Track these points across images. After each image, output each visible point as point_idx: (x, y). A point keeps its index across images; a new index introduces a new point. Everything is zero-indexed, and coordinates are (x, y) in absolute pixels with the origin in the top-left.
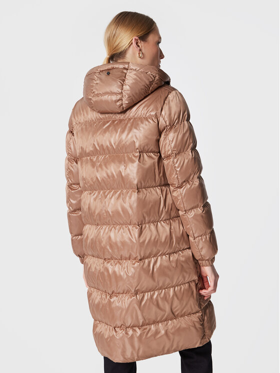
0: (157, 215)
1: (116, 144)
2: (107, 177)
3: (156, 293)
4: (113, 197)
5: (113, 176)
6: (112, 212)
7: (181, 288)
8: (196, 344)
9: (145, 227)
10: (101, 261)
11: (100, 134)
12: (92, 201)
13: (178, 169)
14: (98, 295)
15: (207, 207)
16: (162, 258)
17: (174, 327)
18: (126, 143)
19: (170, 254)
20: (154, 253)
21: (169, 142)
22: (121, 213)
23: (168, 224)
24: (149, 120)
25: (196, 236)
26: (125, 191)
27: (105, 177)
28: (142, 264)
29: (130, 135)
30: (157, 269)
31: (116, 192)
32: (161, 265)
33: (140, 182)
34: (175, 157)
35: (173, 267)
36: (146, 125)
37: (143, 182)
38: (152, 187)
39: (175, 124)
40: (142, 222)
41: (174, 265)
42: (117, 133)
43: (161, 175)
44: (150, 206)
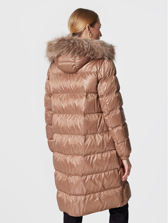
0: (95, 130)
1: (74, 87)
2: (68, 107)
3: (94, 176)
4: (71, 119)
5: (71, 106)
6: (70, 127)
7: (109, 173)
8: (118, 205)
9: (88, 137)
10: (63, 155)
11: (65, 81)
12: (59, 120)
13: (108, 103)
14: (61, 175)
15: (125, 125)
16: (97, 155)
17: (105, 196)
18: (79, 87)
19: (102, 153)
20: (93, 152)
21: (103, 87)
22: (75, 128)
23: (101, 135)
24: (92, 74)
25: (118, 142)
26: (77, 115)
27: (67, 107)
28: (86, 158)
29: (81, 83)
30: (95, 162)
31: (72, 116)
32: (97, 159)
33: (85, 110)
34: (106, 96)
35: (104, 161)
36: (90, 77)
37: (87, 110)
38: (93, 113)
39: (107, 77)
40: (86, 134)
41: (104, 159)
42: (74, 81)
43: (98, 106)
44: (91, 125)
